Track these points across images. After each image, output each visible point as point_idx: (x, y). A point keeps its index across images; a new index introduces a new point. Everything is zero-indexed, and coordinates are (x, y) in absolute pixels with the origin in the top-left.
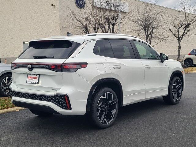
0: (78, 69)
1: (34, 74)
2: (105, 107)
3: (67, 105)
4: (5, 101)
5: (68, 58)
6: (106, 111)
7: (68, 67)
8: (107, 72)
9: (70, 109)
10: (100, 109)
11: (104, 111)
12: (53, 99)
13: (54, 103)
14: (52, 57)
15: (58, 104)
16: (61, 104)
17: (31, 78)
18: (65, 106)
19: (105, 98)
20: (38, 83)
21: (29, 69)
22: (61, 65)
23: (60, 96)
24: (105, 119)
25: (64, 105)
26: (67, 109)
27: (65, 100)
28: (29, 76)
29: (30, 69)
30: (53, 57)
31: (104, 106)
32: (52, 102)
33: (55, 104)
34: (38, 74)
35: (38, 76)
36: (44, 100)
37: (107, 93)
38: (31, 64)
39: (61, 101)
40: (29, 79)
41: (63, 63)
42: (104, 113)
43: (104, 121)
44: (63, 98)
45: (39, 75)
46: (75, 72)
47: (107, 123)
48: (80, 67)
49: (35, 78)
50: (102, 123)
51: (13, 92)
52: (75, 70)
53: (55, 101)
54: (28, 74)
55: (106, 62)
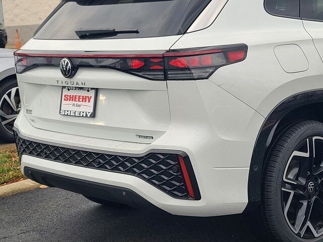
0: (217, 67)
1: (81, 88)
2: (307, 183)
3: (185, 185)
4: (10, 157)
5: (185, 32)
6: (310, 197)
7: (185, 61)
8: (311, 73)
9: (197, 197)
10: (292, 192)
11: (303, 198)
12: (141, 168)
13: (144, 179)
14: (133, 33)
15: (157, 183)
16: (167, 183)
17: (73, 98)
18: (178, 189)
19: (307, 155)
20: (93, 115)
21: (65, 71)
22: (163, 57)
23: (162, 157)
24: (309, 223)
25: (178, 184)
26: (186, 197)
27: (179, 170)
28: (66, 92)
29: (70, 73)
30: (137, 32)
31: (303, 181)
32: (139, 175)
33: (149, 181)
34: (92, 89)
35: (92, 94)
36: (115, 169)
37: (314, 138)
38: (69, 58)
39: (165, 173)
40: (68, 102)
41: (170, 51)
42: (305, 203)
43: (305, 228)
44: (173, 163)
45: (97, 90)
46: (207, 78)
47: (316, 235)
48: (224, 61)
49: (84, 99)
50: (299, 235)
51: (24, 141)
52: (207, 73)
53: (147, 172)
54: (64, 87)
55: (307, 37)
